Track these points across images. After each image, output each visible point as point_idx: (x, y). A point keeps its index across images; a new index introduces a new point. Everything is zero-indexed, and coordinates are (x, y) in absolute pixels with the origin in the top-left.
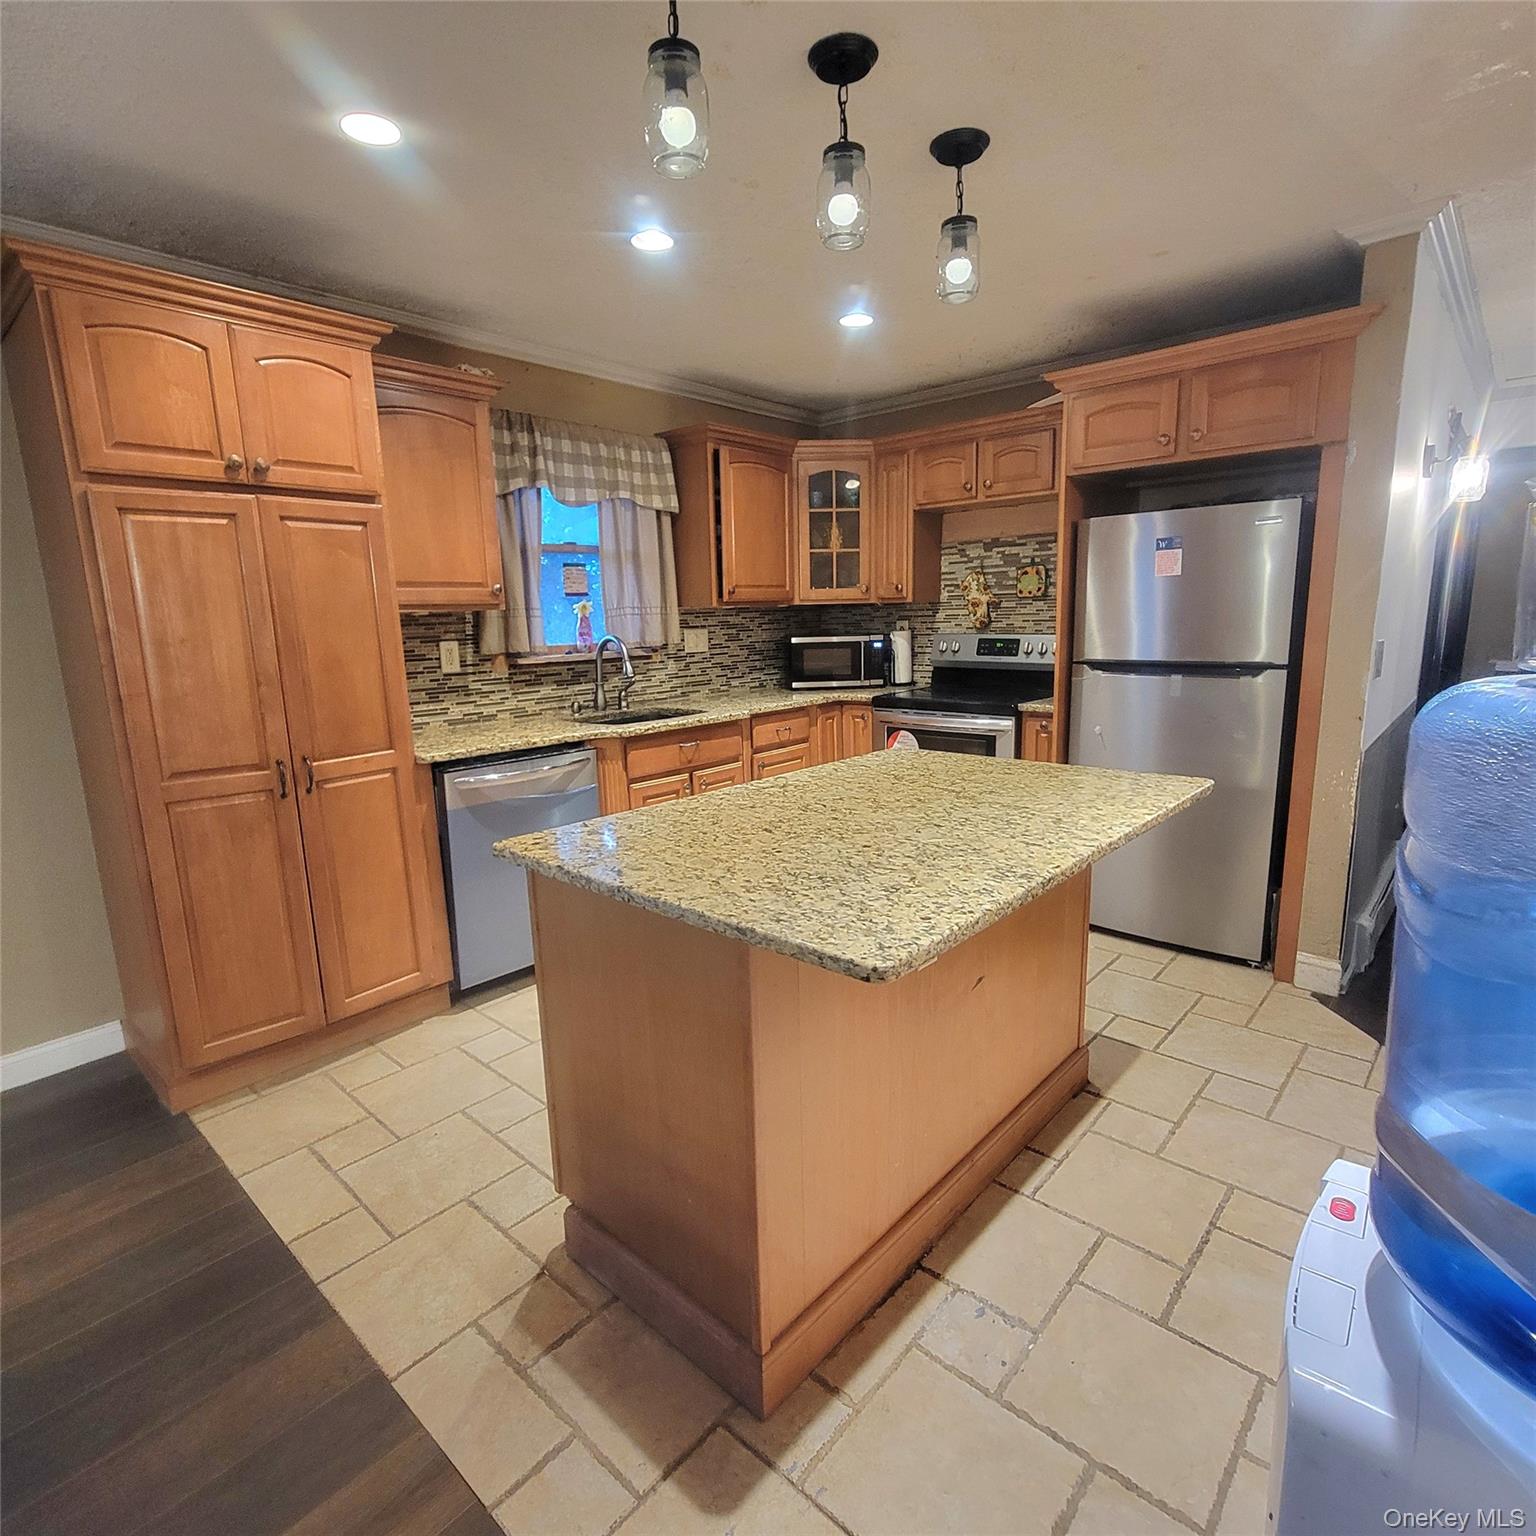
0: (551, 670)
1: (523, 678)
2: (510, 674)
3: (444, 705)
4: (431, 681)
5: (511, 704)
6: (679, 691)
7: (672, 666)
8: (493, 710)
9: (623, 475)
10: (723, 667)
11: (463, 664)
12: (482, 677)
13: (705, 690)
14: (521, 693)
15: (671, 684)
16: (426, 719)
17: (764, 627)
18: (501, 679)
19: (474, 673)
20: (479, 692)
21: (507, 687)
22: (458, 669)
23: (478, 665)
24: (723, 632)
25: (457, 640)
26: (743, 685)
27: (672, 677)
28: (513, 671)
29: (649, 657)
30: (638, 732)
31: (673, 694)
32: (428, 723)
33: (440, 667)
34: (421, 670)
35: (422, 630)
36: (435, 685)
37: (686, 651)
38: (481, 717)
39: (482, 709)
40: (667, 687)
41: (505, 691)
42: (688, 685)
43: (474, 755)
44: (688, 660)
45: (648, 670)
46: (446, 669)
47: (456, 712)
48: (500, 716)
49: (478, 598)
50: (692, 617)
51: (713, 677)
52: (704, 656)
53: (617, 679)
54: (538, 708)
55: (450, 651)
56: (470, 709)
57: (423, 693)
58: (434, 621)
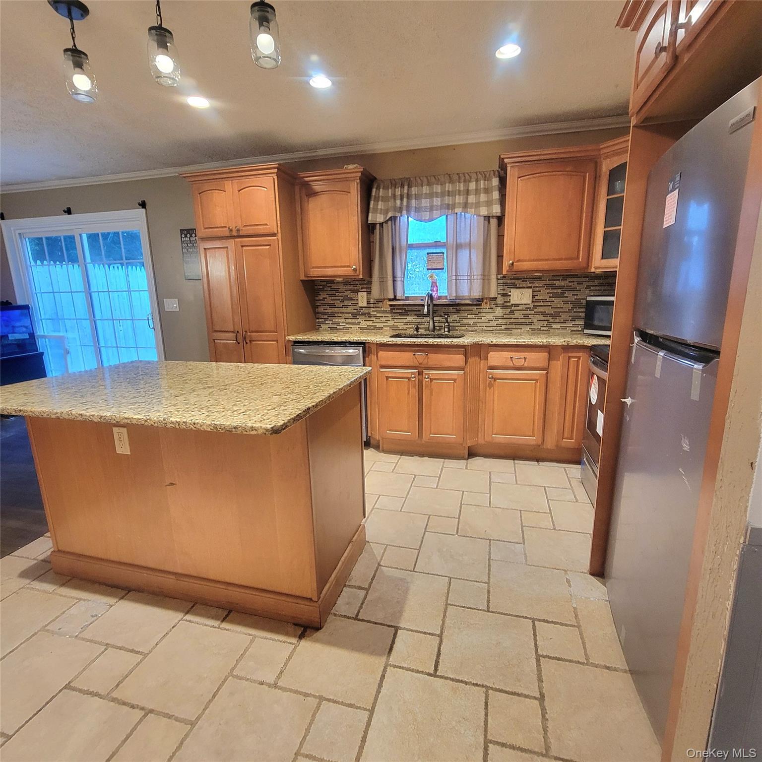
0: (414, 308)
1: (398, 311)
2: (391, 309)
3: (359, 321)
4: (354, 309)
5: (391, 323)
6: (504, 327)
7: (499, 311)
8: (381, 325)
9: (459, 199)
10: (544, 314)
11: (368, 303)
12: (377, 309)
13: (528, 328)
14: (396, 318)
15: (497, 322)
16: (350, 326)
17: (592, 288)
18: (387, 311)
19: (373, 307)
20: (375, 316)
21: (389, 315)
22: (365, 305)
23: (376, 304)
24: (548, 291)
25: (367, 292)
26: (565, 328)
27: (497, 318)
28: (391, 308)
29: (480, 305)
30: (382, 342)
31: (498, 328)
32: (351, 328)
33: (358, 304)
34: (350, 304)
35: (352, 287)
36: (356, 311)
37: (511, 303)
38: (375, 328)
39: (376, 324)
40: (494, 323)
41: (388, 317)
42: (511, 323)
43: (306, 340)
44: (513, 308)
45: (480, 313)
46: (360, 305)
47: (364, 324)
48: (384, 328)
49: (347, 273)
50: (520, 281)
51: (535, 320)
52: (528, 306)
53: (456, 316)
54: (405, 327)
55: (362, 297)
56: (370, 323)
57: (351, 314)
58: (357, 283)
